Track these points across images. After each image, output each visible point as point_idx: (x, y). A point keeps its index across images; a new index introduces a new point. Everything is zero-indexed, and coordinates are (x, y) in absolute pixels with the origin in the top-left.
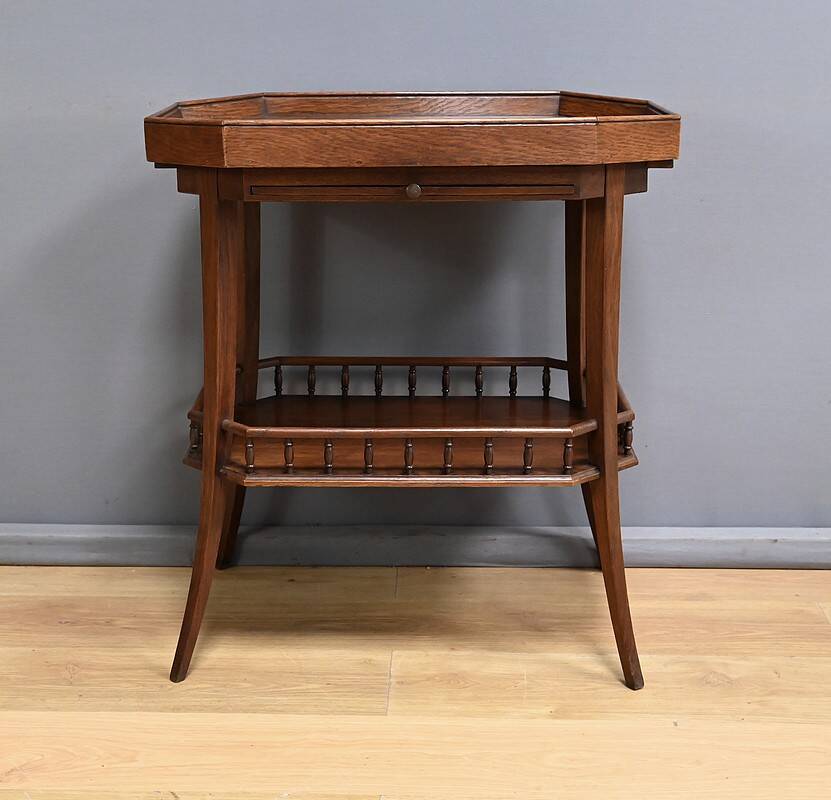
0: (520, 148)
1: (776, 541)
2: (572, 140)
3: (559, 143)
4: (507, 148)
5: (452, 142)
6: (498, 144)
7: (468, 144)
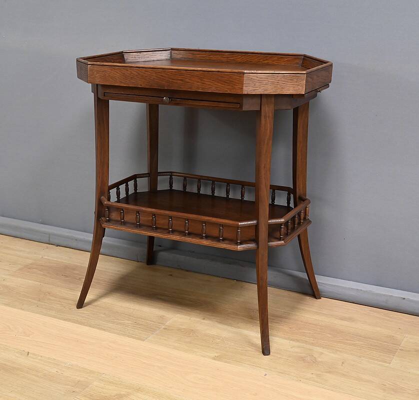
0: (209, 83)
1: (404, 299)
2: (232, 81)
3: (226, 83)
4: (203, 83)
5: (180, 78)
6: (199, 81)
7: (187, 80)
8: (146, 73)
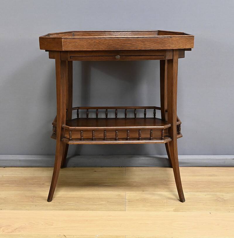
0: (149, 44)
2: (164, 42)
3: (160, 43)
4: (145, 45)
5: (129, 43)
6: (142, 43)
7: (134, 43)
8: (105, 41)
